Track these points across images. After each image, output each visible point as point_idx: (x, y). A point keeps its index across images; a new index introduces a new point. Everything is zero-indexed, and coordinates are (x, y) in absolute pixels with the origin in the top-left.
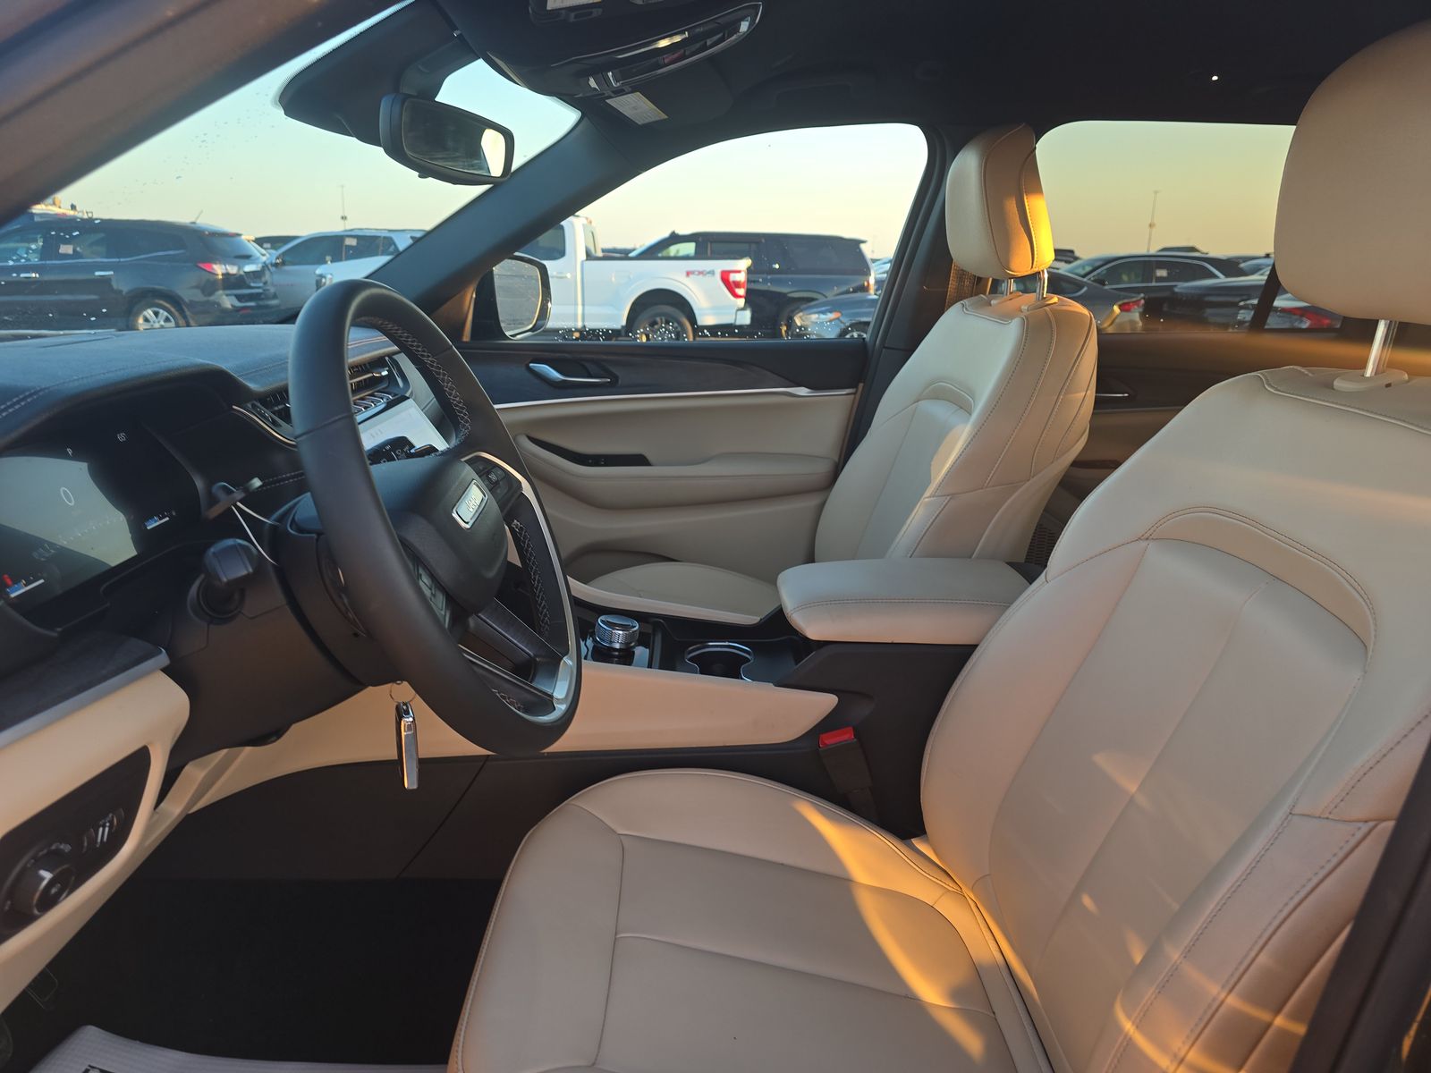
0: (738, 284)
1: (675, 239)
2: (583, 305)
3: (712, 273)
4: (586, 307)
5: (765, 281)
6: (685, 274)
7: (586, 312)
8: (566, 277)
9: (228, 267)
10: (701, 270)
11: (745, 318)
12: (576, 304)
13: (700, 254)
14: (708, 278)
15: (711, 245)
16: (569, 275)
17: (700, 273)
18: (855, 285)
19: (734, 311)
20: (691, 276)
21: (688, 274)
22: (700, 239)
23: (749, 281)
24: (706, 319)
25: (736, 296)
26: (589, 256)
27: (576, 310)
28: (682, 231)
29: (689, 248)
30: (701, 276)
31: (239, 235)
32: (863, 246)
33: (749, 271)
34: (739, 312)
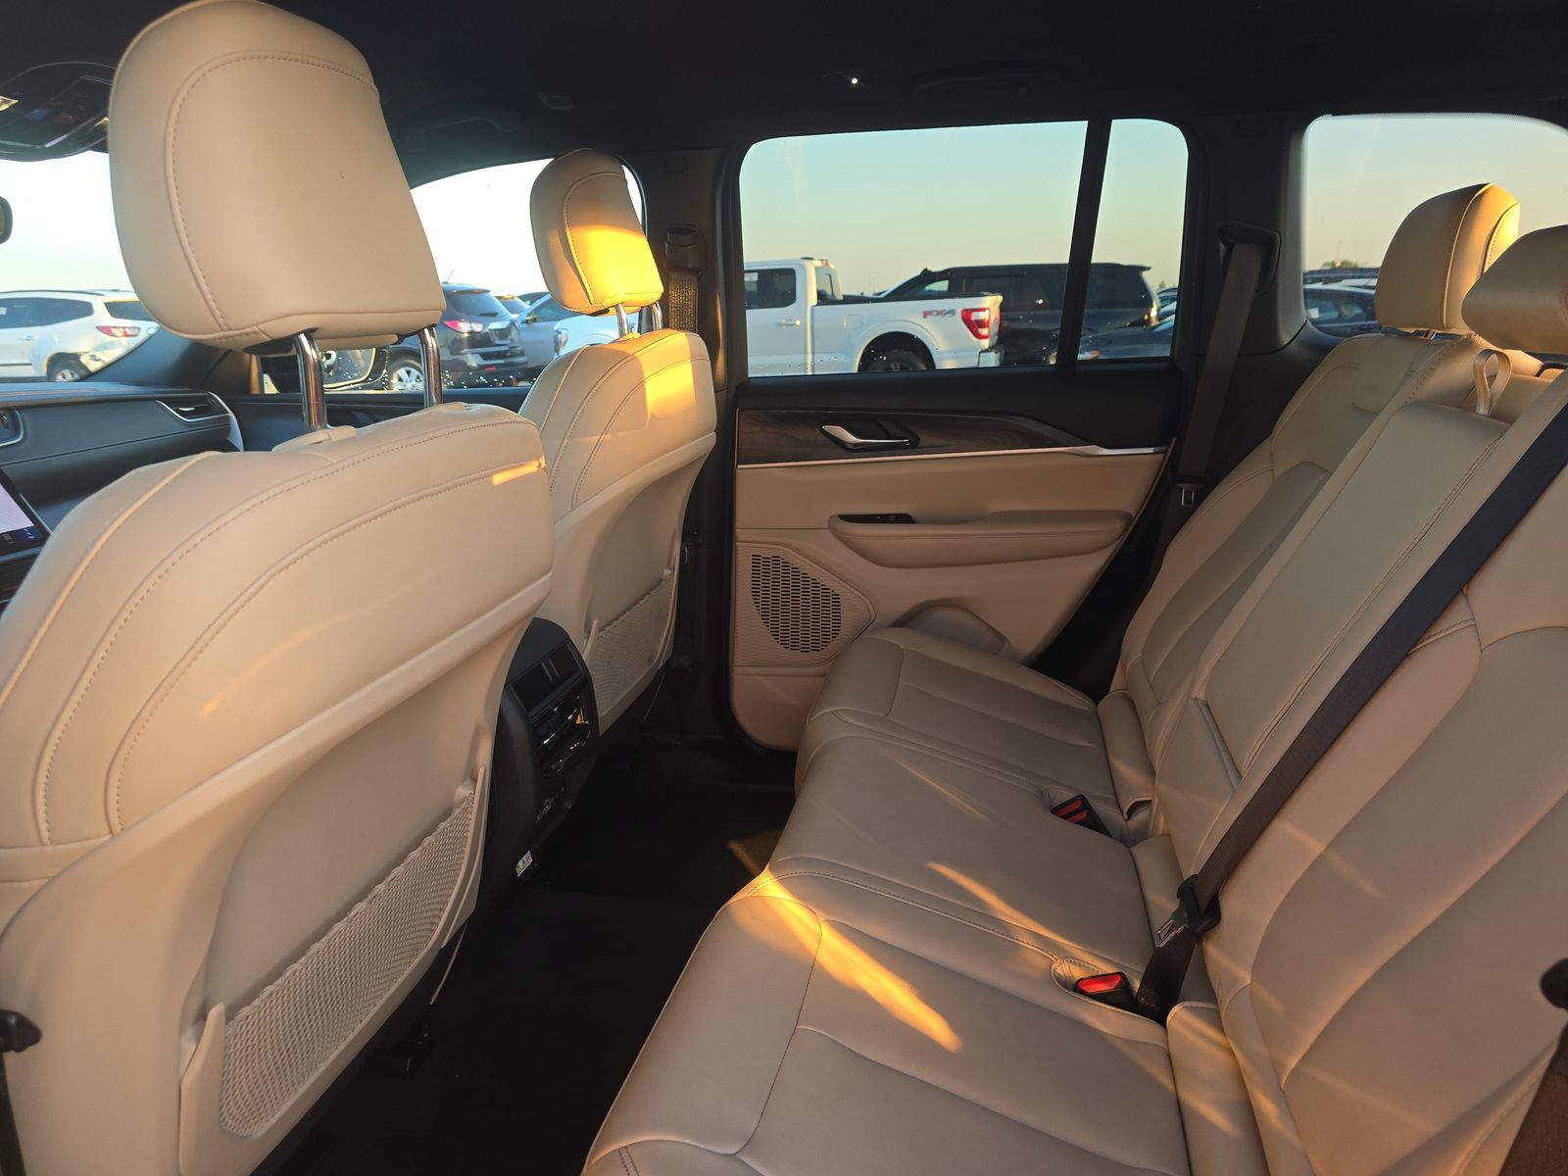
0: (981, 324)
1: (928, 277)
2: (813, 353)
3: (952, 312)
4: (816, 356)
5: (1026, 319)
6: (922, 315)
7: (817, 360)
8: (795, 324)
9: (473, 325)
10: (939, 309)
11: (992, 360)
12: (806, 353)
13: (952, 293)
14: (948, 318)
15: (966, 281)
16: (798, 323)
17: (939, 313)
18: (1133, 319)
19: (978, 353)
20: (929, 317)
21: (926, 314)
22: (954, 275)
23: (1003, 318)
24: (946, 362)
25: (979, 336)
26: (823, 299)
27: (806, 359)
28: (936, 267)
29: (942, 286)
30: (939, 317)
31: (488, 291)
32: (1145, 275)
33: (1002, 308)
34: (982, 354)
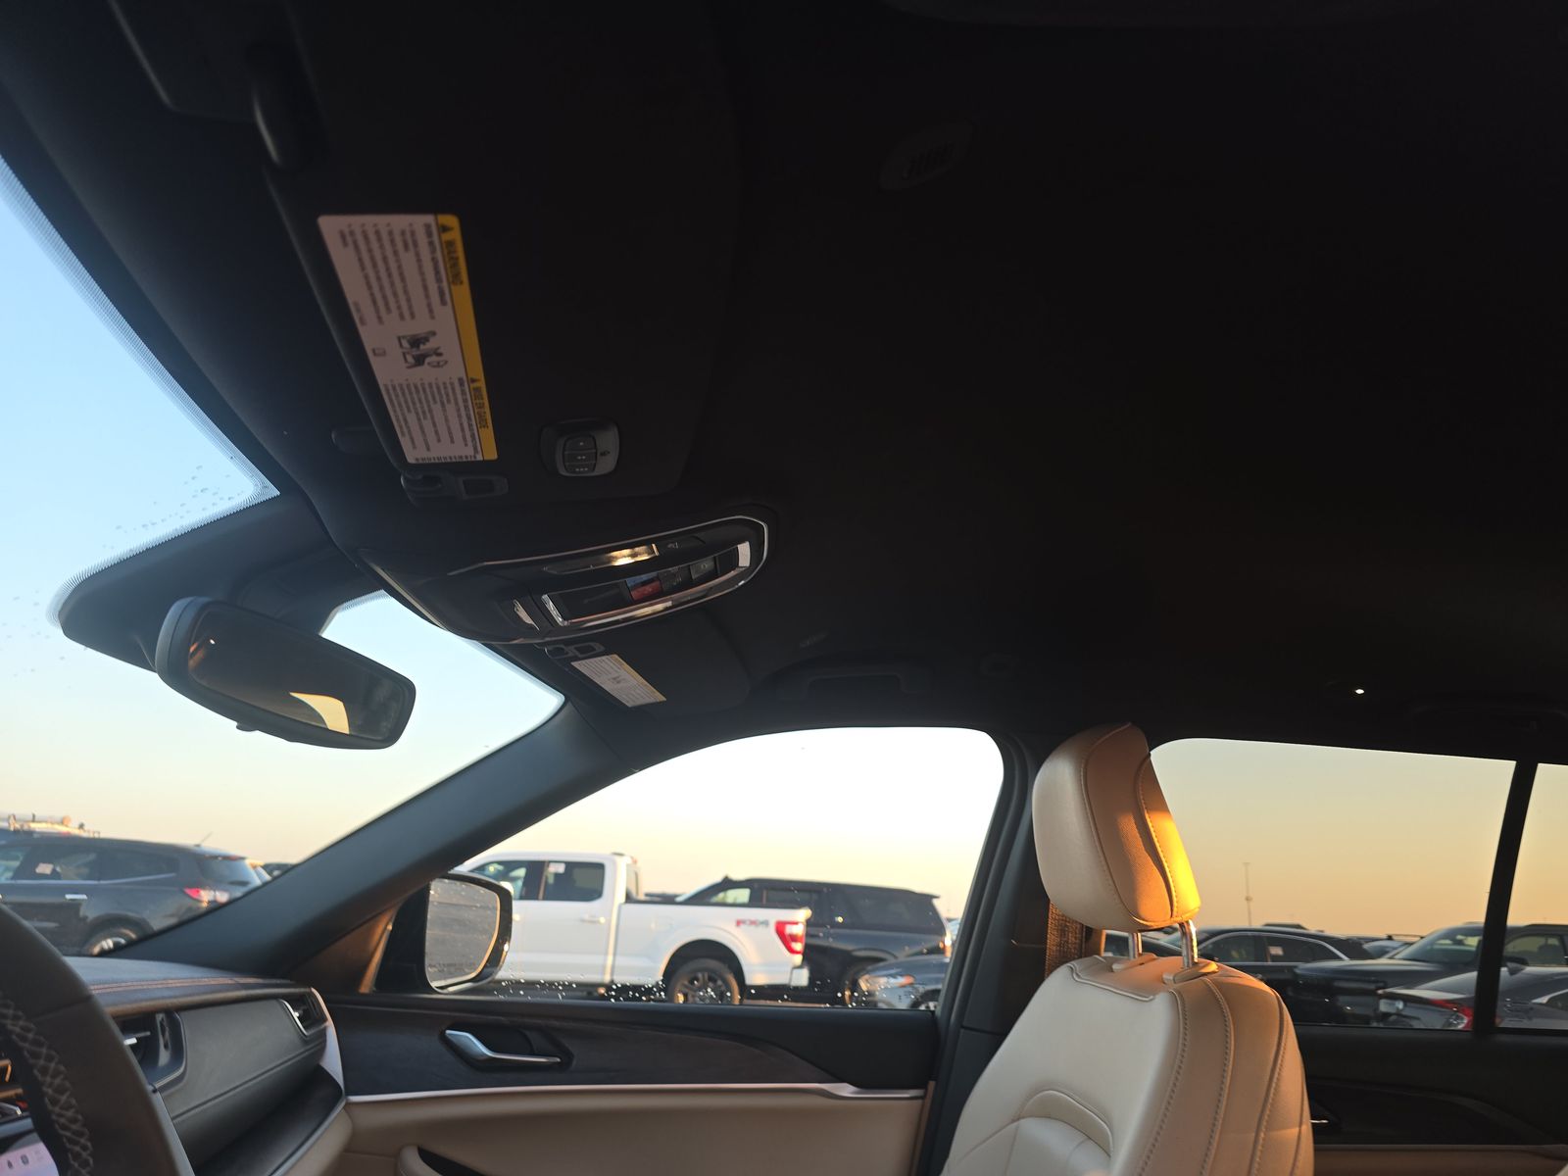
0: (794, 938)
1: (727, 884)
2: (615, 954)
3: (766, 923)
4: (618, 958)
5: (827, 936)
6: (734, 924)
7: (617, 963)
8: (598, 922)
9: (218, 893)
10: (753, 919)
11: (802, 978)
12: (606, 953)
13: (755, 902)
14: (761, 929)
15: (767, 892)
16: (602, 920)
17: (753, 923)
18: (930, 945)
19: (789, 969)
20: (742, 926)
21: (739, 923)
22: (756, 886)
23: (808, 935)
24: (756, 977)
25: (792, 951)
26: (629, 899)
27: (605, 960)
28: (738, 875)
29: (743, 895)
30: (752, 927)
31: (243, 858)
32: (935, 902)
33: (809, 923)
34: (796, 971)
